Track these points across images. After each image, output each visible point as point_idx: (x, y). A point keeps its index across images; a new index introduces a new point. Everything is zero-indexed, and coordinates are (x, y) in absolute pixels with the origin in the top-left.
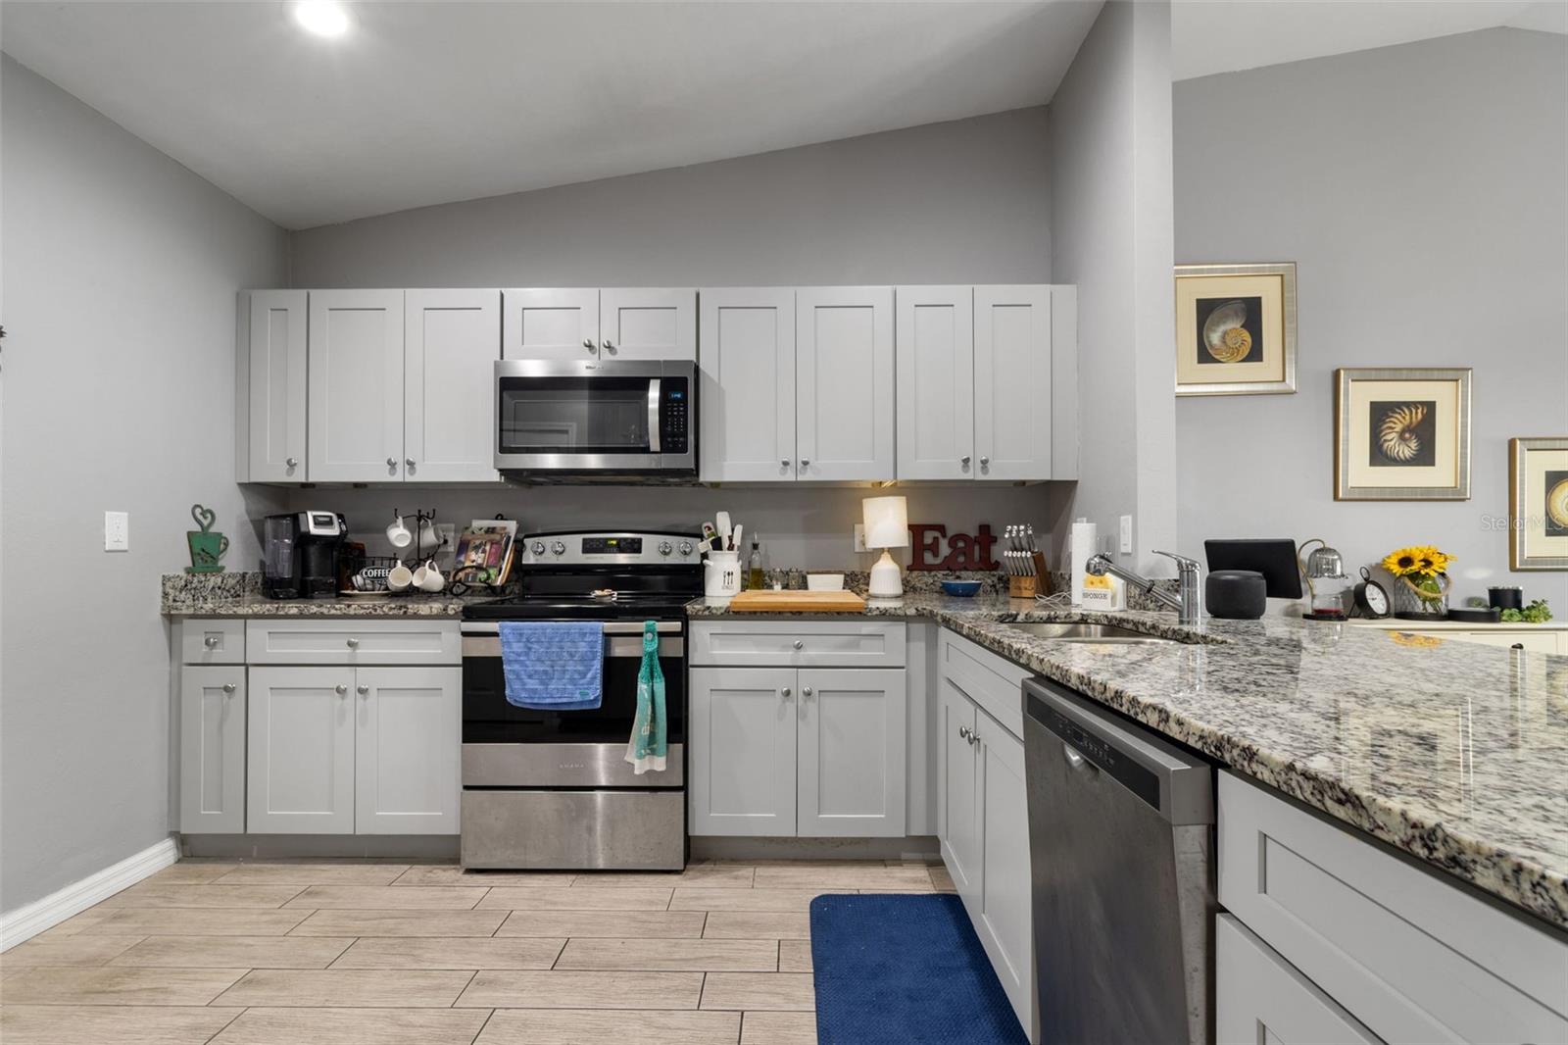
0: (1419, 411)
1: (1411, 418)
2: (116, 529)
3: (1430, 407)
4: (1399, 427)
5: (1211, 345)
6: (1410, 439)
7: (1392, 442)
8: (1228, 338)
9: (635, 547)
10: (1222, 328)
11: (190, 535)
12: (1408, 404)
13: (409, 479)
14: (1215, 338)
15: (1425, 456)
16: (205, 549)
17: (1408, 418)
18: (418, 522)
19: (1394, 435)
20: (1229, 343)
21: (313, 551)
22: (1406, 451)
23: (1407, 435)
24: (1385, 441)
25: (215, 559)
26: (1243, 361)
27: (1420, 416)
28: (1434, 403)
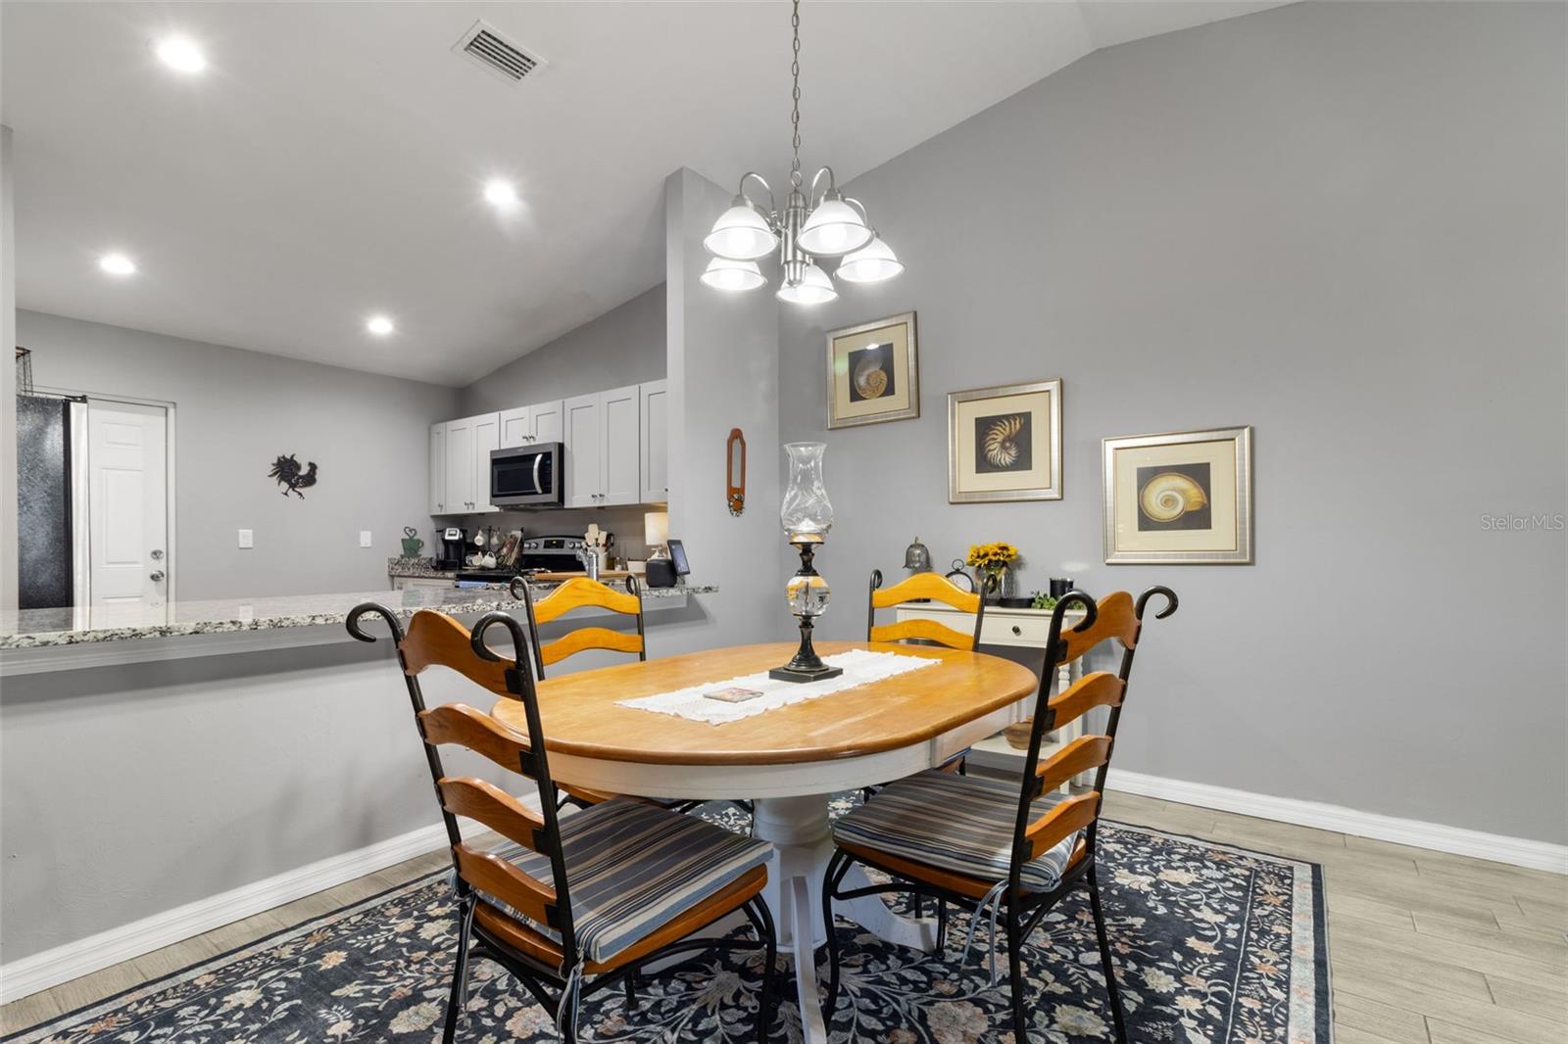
0: (1018, 422)
1: (1011, 429)
2: (366, 538)
3: (1026, 418)
4: (1000, 438)
5: (860, 388)
6: (1010, 448)
7: (995, 451)
8: (871, 379)
9: (560, 545)
10: (867, 372)
11: (403, 540)
12: (1007, 417)
13: (473, 512)
14: (862, 381)
15: (1023, 462)
16: (411, 546)
17: (1008, 429)
18: (489, 532)
19: (996, 445)
20: (871, 382)
21: (451, 548)
22: (1007, 459)
23: (1008, 444)
24: (989, 451)
25: (416, 552)
26: (880, 396)
27: (1018, 426)
28: (1030, 413)
